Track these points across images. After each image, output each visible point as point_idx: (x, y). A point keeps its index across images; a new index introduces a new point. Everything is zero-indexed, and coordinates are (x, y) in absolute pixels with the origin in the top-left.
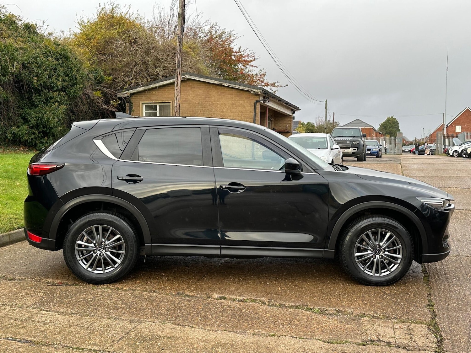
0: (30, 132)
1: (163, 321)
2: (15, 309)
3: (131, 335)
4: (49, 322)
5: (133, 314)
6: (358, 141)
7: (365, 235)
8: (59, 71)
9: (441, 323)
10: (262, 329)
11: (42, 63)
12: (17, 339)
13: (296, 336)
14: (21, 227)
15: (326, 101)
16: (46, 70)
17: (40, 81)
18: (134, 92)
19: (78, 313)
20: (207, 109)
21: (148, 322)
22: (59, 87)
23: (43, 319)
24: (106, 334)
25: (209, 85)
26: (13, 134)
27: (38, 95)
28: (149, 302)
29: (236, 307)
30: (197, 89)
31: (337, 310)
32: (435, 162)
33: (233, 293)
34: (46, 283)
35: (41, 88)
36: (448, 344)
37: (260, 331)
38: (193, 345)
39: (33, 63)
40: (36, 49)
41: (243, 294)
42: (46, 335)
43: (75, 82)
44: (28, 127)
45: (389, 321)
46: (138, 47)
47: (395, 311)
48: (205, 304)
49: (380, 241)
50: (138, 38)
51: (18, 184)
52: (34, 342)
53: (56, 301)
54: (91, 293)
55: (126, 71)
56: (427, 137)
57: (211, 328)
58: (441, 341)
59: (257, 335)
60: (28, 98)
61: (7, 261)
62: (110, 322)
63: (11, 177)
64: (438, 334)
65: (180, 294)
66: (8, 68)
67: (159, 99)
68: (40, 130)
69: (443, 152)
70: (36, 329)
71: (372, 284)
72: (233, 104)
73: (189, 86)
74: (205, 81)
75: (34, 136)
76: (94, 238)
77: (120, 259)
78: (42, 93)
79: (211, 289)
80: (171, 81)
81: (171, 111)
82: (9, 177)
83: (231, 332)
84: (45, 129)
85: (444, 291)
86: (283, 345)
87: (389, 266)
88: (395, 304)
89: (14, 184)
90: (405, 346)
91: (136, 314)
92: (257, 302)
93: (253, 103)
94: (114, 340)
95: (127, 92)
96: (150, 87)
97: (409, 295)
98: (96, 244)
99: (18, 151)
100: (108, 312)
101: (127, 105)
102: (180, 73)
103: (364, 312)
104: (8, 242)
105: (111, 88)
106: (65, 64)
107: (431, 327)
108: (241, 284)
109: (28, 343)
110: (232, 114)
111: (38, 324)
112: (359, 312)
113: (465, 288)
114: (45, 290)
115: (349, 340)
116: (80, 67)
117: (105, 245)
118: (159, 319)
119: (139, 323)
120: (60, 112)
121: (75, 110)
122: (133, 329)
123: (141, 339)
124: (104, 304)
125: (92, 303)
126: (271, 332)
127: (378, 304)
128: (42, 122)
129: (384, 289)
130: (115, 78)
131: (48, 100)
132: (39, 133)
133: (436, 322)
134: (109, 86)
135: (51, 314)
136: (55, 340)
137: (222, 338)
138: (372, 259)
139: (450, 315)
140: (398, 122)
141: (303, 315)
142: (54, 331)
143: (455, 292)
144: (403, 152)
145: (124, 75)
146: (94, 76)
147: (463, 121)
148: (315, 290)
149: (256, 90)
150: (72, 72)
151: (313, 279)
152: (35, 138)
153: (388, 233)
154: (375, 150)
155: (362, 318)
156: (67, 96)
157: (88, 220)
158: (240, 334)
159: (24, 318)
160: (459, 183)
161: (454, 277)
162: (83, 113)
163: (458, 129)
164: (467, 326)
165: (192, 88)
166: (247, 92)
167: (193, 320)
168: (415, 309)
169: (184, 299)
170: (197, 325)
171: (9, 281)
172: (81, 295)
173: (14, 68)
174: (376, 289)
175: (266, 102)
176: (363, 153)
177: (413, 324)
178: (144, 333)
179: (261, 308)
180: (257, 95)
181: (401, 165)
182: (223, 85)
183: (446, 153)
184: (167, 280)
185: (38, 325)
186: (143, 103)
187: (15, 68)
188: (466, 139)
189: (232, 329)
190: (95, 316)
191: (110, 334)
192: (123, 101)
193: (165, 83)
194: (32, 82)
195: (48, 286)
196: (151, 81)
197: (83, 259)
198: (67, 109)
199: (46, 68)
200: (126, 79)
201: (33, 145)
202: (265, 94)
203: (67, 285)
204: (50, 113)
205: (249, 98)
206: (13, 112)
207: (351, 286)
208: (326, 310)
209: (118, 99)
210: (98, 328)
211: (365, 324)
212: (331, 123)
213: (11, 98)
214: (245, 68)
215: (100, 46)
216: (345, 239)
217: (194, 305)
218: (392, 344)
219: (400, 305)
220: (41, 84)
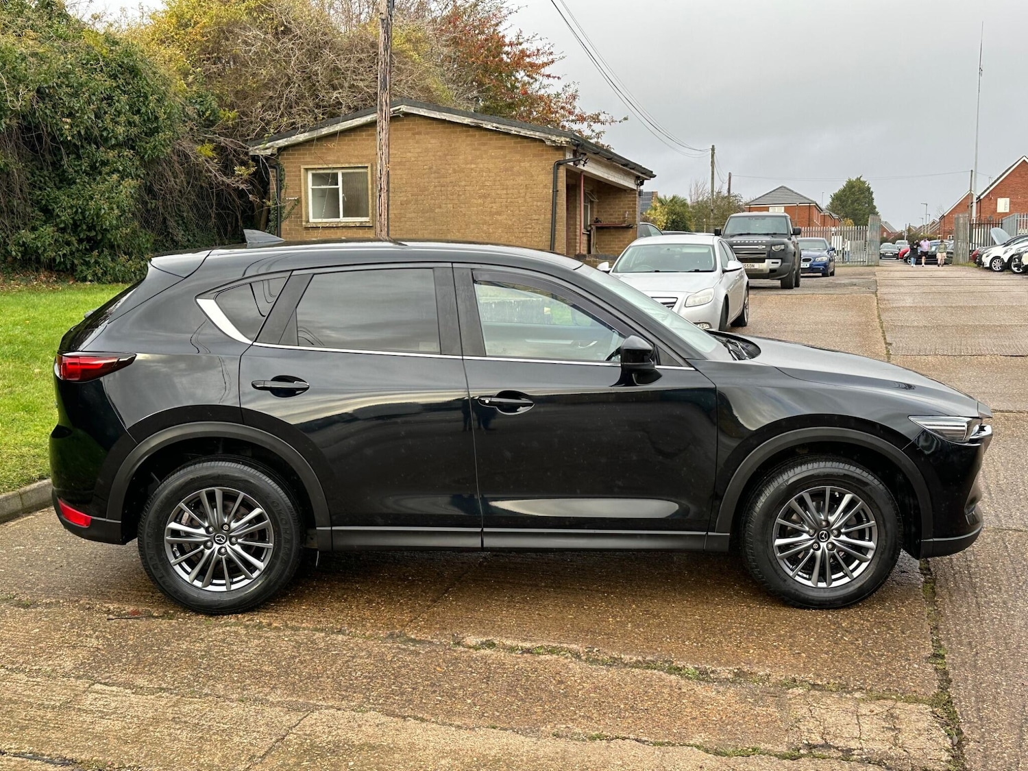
0: (60, 239)
1: (360, 707)
2: (39, 680)
3: (290, 741)
4: (113, 713)
5: (293, 689)
6: (783, 244)
7: (796, 500)
8: (118, 101)
9: (960, 702)
10: (573, 722)
11: (81, 85)
12: (43, 755)
13: (646, 739)
14: (47, 475)
15: (713, 149)
16: (89, 102)
17: (77, 126)
18: (286, 143)
19: (175, 689)
20: (448, 180)
21: (327, 708)
22: (120, 137)
23: (98, 706)
24: (236, 739)
25: (453, 128)
26: (21, 246)
27: (74, 156)
28: (328, 657)
29: (516, 667)
30: (427, 136)
31: (736, 671)
32: (951, 289)
33: (511, 633)
34: (105, 612)
35: (81, 141)
36: (975, 753)
37: (568, 727)
38: (424, 766)
39: (60, 86)
40: (66, 53)
41: (531, 634)
42: (105, 744)
43: (155, 125)
44: (56, 229)
45: (848, 696)
46: (293, 42)
47: (860, 672)
48: (449, 661)
49: (829, 511)
50: (292, 22)
51: (37, 371)
52: (82, 762)
53: (127, 658)
54: (202, 637)
55: (267, 97)
56: (934, 223)
57: (463, 722)
58: (959, 745)
59: (562, 737)
60: (53, 164)
61: (19, 558)
62: (244, 710)
63: (22, 353)
64: (953, 726)
65: (395, 636)
66: (6, 101)
67: (342, 160)
68: (82, 235)
69: (969, 259)
70: (85, 731)
71: (812, 604)
72: (506, 170)
73: (408, 130)
74: (443, 118)
75: (68, 249)
76: (204, 516)
77: (262, 561)
78: (84, 154)
79: (463, 622)
80: (368, 118)
81: (370, 186)
82: (17, 356)
83: (506, 730)
84: (93, 233)
85: (968, 620)
86: (619, 763)
87: (848, 566)
88: (860, 654)
89: (28, 371)
90: (881, 760)
91: (301, 687)
92: (562, 653)
93: (550, 167)
94: (254, 756)
95: (270, 144)
96: (321, 132)
97: (891, 629)
98: (211, 529)
99: (35, 283)
100: (239, 684)
101: (272, 174)
102: (388, 101)
103: (793, 676)
104: (19, 511)
105: (236, 135)
106: (130, 86)
107: (939, 711)
108: (528, 610)
109: (68, 765)
110: (505, 192)
111: (89, 719)
112: (782, 676)
113: (1012, 612)
114: (101, 631)
115: (762, 746)
116: (164, 93)
117: (230, 531)
118: (349, 701)
119: (307, 711)
120: (123, 196)
121: (156, 188)
122: (294, 727)
123: (312, 751)
124: (230, 665)
125: (204, 662)
126: (593, 729)
127: (824, 656)
128: (84, 218)
129: (837, 617)
130: (244, 114)
131: (96, 168)
132: (80, 241)
133: (949, 696)
134: (229, 132)
135: (117, 692)
136: (126, 757)
137: (487, 746)
138: (812, 551)
139: (979, 680)
140: (871, 190)
141: (661, 684)
142: (125, 734)
143: (992, 621)
144: (881, 258)
145: (263, 106)
146: (196, 110)
147: (1012, 188)
148: (687, 622)
149: (558, 138)
150: (148, 104)
151: (684, 595)
152: (72, 253)
153: (847, 496)
154: (819, 259)
155: (790, 691)
156: (138, 157)
157: (191, 476)
158: (527, 737)
159: (58, 704)
160: (1003, 343)
161: (990, 583)
162: (176, 194)
163: (1003, 205)
164: (1015, 708)
165: (414, 134)
166: (538, 143)
167: (424, 701)
168: (904, 667)
169: (404, 649)
170: (432, 714)
171: (25, 609)
172: (180, 642)
173: (18, 100)
174: (820, 616)
175: (579, 163)
176: (794, 270)
177: (899, 704)
178: (319, 737)
179: (570, 669)
180: (560, 148)
181: (877, 296)
182: (484, 126)
183: (976, 260)
184: (368, 602)
185: (88, 721)
186: (307, 170)
187: (20, 100)
188: (1020, 228)
189: (509, 723)
190: (210, 695)
191: (245, 741)
192: (263, 163)
193: (353, 125)
194: (60, 130)
195: (108, 619)
196: (323, 118)
197: (182, 562)
198: (140, 186)
199: (90, 96)
200: (269, 116)
201: (67, 270)
202: (577, 145)
203: (149, 616)
204: (102, 198)
205: (542, 155)
206: (20, 196)
207: (765, 609)
208: (713, 672)
209: (250, 161)
210: (218, 725)
211: (795, 704)
212: (724, 198)
213: (16, 166)
214: (531, 81)
215: (207, 41)
216: (752, 507)
217: (425, 663)
218: (853, 755)
219: (871, 656)
220: (79, 132)
